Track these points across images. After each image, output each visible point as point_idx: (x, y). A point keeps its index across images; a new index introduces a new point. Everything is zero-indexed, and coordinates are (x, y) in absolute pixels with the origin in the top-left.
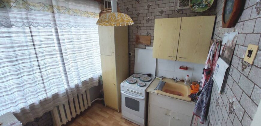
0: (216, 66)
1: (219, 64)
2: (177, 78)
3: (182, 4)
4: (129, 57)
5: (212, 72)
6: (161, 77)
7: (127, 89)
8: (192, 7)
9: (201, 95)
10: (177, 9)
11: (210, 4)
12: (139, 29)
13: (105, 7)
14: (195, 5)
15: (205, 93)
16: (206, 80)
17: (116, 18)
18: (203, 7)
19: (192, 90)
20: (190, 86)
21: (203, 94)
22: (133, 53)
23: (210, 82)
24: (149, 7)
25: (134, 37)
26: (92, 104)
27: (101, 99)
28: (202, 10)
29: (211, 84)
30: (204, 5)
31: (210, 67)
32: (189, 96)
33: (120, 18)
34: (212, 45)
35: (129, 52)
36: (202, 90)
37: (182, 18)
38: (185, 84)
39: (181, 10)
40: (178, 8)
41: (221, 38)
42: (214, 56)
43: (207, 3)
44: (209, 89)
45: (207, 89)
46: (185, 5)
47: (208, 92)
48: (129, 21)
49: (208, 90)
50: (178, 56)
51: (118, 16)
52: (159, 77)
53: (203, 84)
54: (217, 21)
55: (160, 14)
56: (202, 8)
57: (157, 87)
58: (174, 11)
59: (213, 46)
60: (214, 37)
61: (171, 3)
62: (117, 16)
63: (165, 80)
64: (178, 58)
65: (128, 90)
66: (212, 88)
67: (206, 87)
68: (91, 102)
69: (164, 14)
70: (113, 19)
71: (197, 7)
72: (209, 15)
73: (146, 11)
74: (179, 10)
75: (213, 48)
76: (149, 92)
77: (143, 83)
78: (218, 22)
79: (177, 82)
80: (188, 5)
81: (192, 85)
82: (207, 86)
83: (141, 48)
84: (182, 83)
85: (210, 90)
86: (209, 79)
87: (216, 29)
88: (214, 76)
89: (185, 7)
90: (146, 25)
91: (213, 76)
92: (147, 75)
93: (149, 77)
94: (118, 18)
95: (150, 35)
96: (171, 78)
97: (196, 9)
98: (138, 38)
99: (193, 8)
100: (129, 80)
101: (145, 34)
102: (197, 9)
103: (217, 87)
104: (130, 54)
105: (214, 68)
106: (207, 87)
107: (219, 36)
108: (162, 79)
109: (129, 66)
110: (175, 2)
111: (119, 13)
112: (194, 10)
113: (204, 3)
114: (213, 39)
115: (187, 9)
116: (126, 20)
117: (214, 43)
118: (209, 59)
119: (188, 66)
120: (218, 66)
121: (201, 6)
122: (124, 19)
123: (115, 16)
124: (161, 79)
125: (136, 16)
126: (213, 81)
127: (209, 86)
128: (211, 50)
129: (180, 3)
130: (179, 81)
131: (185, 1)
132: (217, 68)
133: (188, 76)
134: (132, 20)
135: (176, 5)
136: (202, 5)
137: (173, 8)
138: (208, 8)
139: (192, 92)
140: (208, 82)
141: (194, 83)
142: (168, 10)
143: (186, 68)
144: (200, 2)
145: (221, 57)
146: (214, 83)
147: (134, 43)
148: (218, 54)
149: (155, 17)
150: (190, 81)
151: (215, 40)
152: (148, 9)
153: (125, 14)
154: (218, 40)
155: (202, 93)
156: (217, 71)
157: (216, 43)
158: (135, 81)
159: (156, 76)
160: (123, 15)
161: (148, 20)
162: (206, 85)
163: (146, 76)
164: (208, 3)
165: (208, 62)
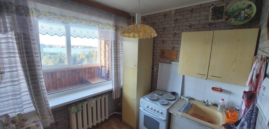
0: (261, 88)
1: (265, 86)
2: (207, 101)
3: (214, 17)
4: (153, 72)
5: (256, 96)
6: (187, 98)
7: (147, 105)
8: (227, 19)
9: (240, 126)
10: (208, 23)
11: (251, 16)
12: (165, 43)
13: (132, 22)
14: (231, 18)
15: (246, 123)
16: (247, 106)
17: (138, 29)
18: (242, 19)
19: (228, 118)
20: (226, 113)
21: (243, 125)
22: (156, 67)
23: (253, 109)
24: (176, 21)
25: (159, 51)
26: (110, 117)
27: (119, 113)
28: (241, 23)
29: (254, 112)
30: (242, 17)
31: (253, 90)
32: (224, 125)
33: (143, 29)
34: (255, 62)
35: (152, 66)
36: (241, 119)
37: (215, 31)
38: (219, 110)
39: (214, 23)
40: (210, 21)
41: (267, 53)
42: (258, 76)
43: (246, 15)
44: (251, 118)
45: (249, 118)
46: (218, 18)
47: (250, 123)
48: (151, 33)
49: (250, 120)
50: (210, 74)
51: (141, 27)
52: (185, 97)
53: (243, 112)
54: (261, 34)
55: (188, 28)
56: (240, 20)
57: (181, 109)
58: (204, 25)
59: (257, 63)
60: (258, 54)
61: (201, 16)
62: (139, 27)
63: (192, 102)
64: (209, 76)
65: (148, 107)
66: (256, 118)
67: (246, 115)
68: (109, 114)
69: (193, 28)
70: (136, 30)
71: (234, 19)
72: (250, 27)
73: (173, 25)
74: (211, 23)
75: (257, 67)
76: (172, 113)
77: (166, 101)
78: (263, 35)
79: (207, 105)
80: (222, 18)
81: (228, 111)
82: (248, 114)
83: (166, 63)
84: (215, 107)
85: (253, 120)
86: (251, 106)
87: (260, 44)
88: (258, 101)
89: (218, 20)
90: (172, 39)
91: (256, 102)
92: (171, 93)
93: (173, 96)
94: (140, 29)
95: (176, 49)
96: (201, 100)
97: (232, 22)
98: (163, 53)
99: (229, 20)
100: (149, 96)
101: (171, 48)
102: (234, 21)
103: (263, 118)
104: (153, 69)
105: (259, 91)
106: (248, 116)
107: (265, 51)
108: (189, 100)
109: (152, 81)
110: (206, 16)
111: (143, 25)
112: (229, 23)
113: (242, 15)
114: (257, 56)
115: (221, 22)
116: (149, 31)
117: (257, 60)
118: (252, 79)
119: (223, 88)
120: (264, 88)
121: (239, 19)
122: (146, 30)
123: (137, 27)
124: (187, 100)
125: (162, 30)
126: (257, 109)
127: (252, 115)
128: (254, 69)
129: (213, 16)
130: (210, 105)
131: (218, 15)
132: (263, 91)
133: (223, 100)
134: (155, 32)
135: (207, 19)
136: (239, 17)
137: (204, 22)
138: (248, 20)
139: (228, 120)
140: (249, 109)
141: (230, 109)
142: (198, 24)
143: (220, 90)
144: (238, 14)
145: (268, 77)
146: (259, 112)
147: (159, 57)
148: (264, 73)
149: (183, 31)
150: (226, 107)
151: (259, 57)
152: (175, 22)
153: (148, 26)
154: (263, 56)
155: (241, 123)
156: (263, 95)
157: (261, 60)
158: (157, 98)
159: (181, 95)
160: (146, 27)
161: (175, 34)
162: (246, 113)
163: (170, 95)
164: (248, 15)
165: (250, 84)
